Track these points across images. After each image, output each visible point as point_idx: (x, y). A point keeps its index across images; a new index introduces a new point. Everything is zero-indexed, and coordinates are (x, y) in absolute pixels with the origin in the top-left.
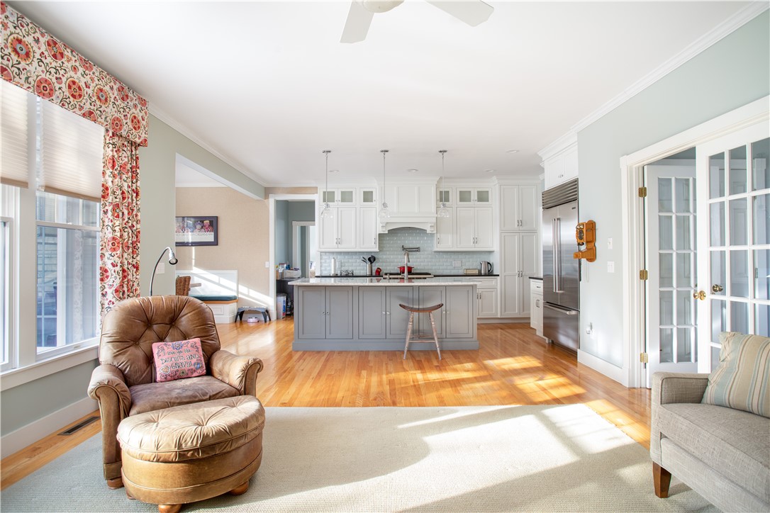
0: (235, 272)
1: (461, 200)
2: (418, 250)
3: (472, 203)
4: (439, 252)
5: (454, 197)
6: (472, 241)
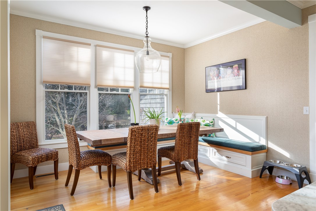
0: (263, 118)
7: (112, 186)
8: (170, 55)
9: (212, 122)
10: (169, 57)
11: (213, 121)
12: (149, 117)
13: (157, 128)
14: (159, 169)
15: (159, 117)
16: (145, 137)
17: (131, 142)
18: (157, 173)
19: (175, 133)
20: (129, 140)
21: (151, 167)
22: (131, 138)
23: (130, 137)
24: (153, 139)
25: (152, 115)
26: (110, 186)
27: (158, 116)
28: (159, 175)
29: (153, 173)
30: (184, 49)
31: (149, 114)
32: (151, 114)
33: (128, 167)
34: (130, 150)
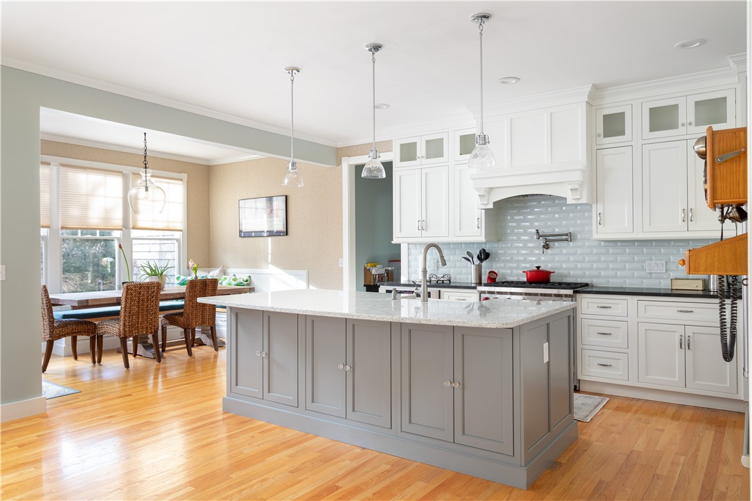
0: (304, 273)
1: (654, 127)
2: (568, 237)
3: (681, 131)
4: (616, 241)
5: (637, 123)
6: (681, 215)
7: (97, 364)
8: (185, 176)
9: (247, 281)
10: (182, 180)
11: (249, 279)
12: (148, 274)
13: (159, 287)
14: (163, 344)
15: (164, 274)
16: (143, 295)
17: (126, 302)
18: (161, 350)
19: (184, 293)
20: (124, 300)
21: (151, 333)
22: (126, 298)
23: (125, 296)
24: (154, 298)
25: (153, 271)
26: (94, 362)
27: (162, 273)
28: (164, 351)
29: (154, 346)
30: (209, 166)
31: (148, 270)
32: (151, 269)
33: (122, 332)
34: (125, 311)
